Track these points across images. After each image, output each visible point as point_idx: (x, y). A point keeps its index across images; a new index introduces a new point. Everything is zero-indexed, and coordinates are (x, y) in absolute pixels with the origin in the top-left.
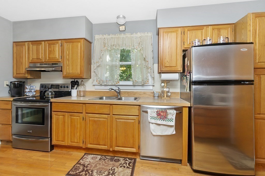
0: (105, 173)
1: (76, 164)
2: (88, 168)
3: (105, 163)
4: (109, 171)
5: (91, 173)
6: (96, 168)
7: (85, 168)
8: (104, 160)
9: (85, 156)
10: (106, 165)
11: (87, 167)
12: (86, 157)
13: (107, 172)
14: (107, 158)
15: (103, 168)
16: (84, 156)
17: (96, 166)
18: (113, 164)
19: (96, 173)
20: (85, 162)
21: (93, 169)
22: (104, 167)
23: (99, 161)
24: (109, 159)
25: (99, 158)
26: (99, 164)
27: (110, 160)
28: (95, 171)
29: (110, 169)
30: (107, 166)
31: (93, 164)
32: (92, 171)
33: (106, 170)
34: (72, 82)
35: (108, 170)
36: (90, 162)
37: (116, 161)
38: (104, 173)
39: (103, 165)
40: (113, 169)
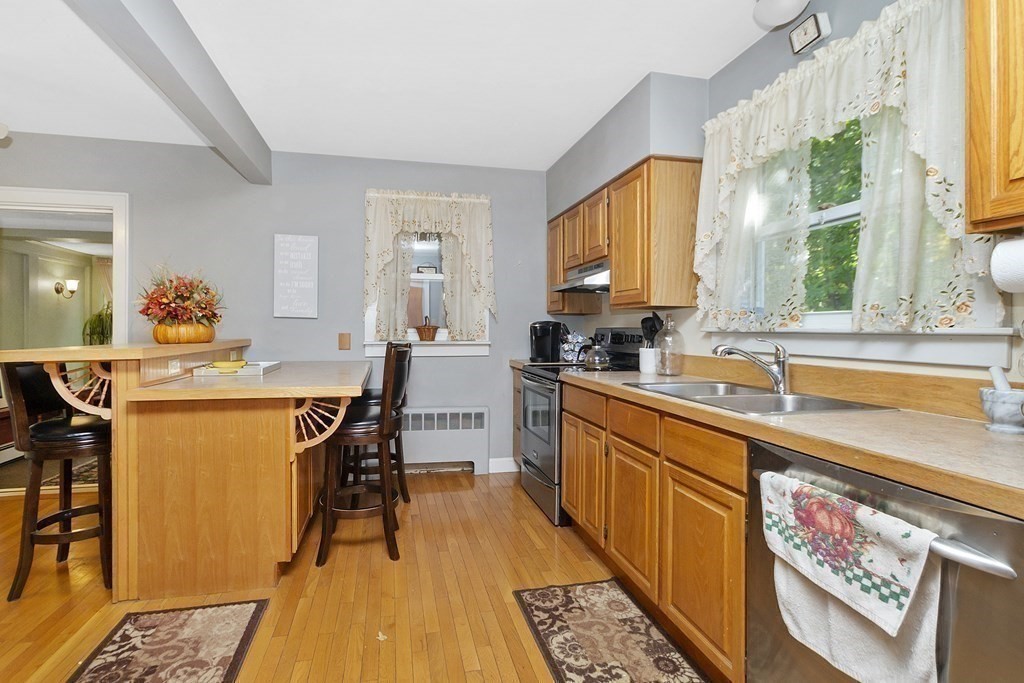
0: (581, 659)
1: (558, 587)
2: (566, 616)
3: (623, 641)
4: (596, 667)
5: (555, 628)
6: (580, 630)
7: (561, 608)
8: (630, 632)
9: (605, 584)
10: (617, 645)
11: (570, 611)
12: (603, 588)
13: (590, 662)
14: (648, 634)
15: (594, 645)
16: (601, 582)
17: (589, 626)
18: (637, 663)
19: (563, 641)
20: (583, 597)
21: (571, 626)
22: (603, 644)
23: (617, 622)
24: (651, 642)
25: (631, 615)
26: (602, 628)
27: (648, 644)
28: (568, 635)
29: (609, 665)
30: (614, 650)
31: (593, 616)
32: (561, 629)
33: (593, 658)
34: (644, 321)
35: (601, 662)
36: (593, 605)
37: (661, 663)
38: (577, 660)
39: (610, 640)
40: (614, 672)
